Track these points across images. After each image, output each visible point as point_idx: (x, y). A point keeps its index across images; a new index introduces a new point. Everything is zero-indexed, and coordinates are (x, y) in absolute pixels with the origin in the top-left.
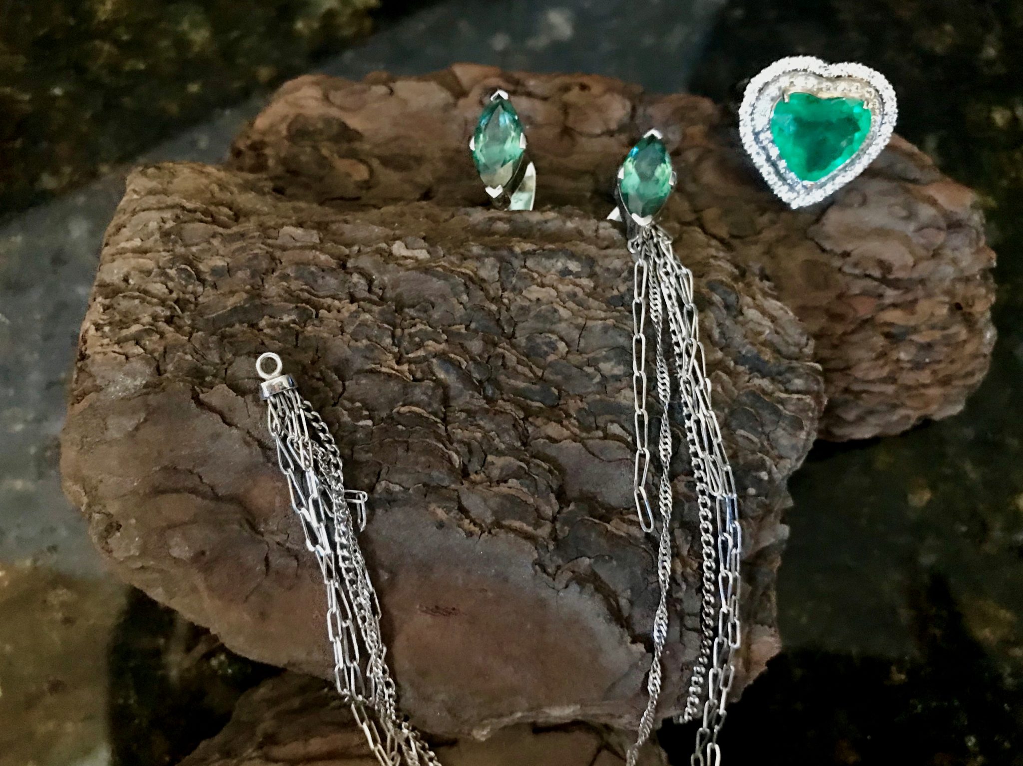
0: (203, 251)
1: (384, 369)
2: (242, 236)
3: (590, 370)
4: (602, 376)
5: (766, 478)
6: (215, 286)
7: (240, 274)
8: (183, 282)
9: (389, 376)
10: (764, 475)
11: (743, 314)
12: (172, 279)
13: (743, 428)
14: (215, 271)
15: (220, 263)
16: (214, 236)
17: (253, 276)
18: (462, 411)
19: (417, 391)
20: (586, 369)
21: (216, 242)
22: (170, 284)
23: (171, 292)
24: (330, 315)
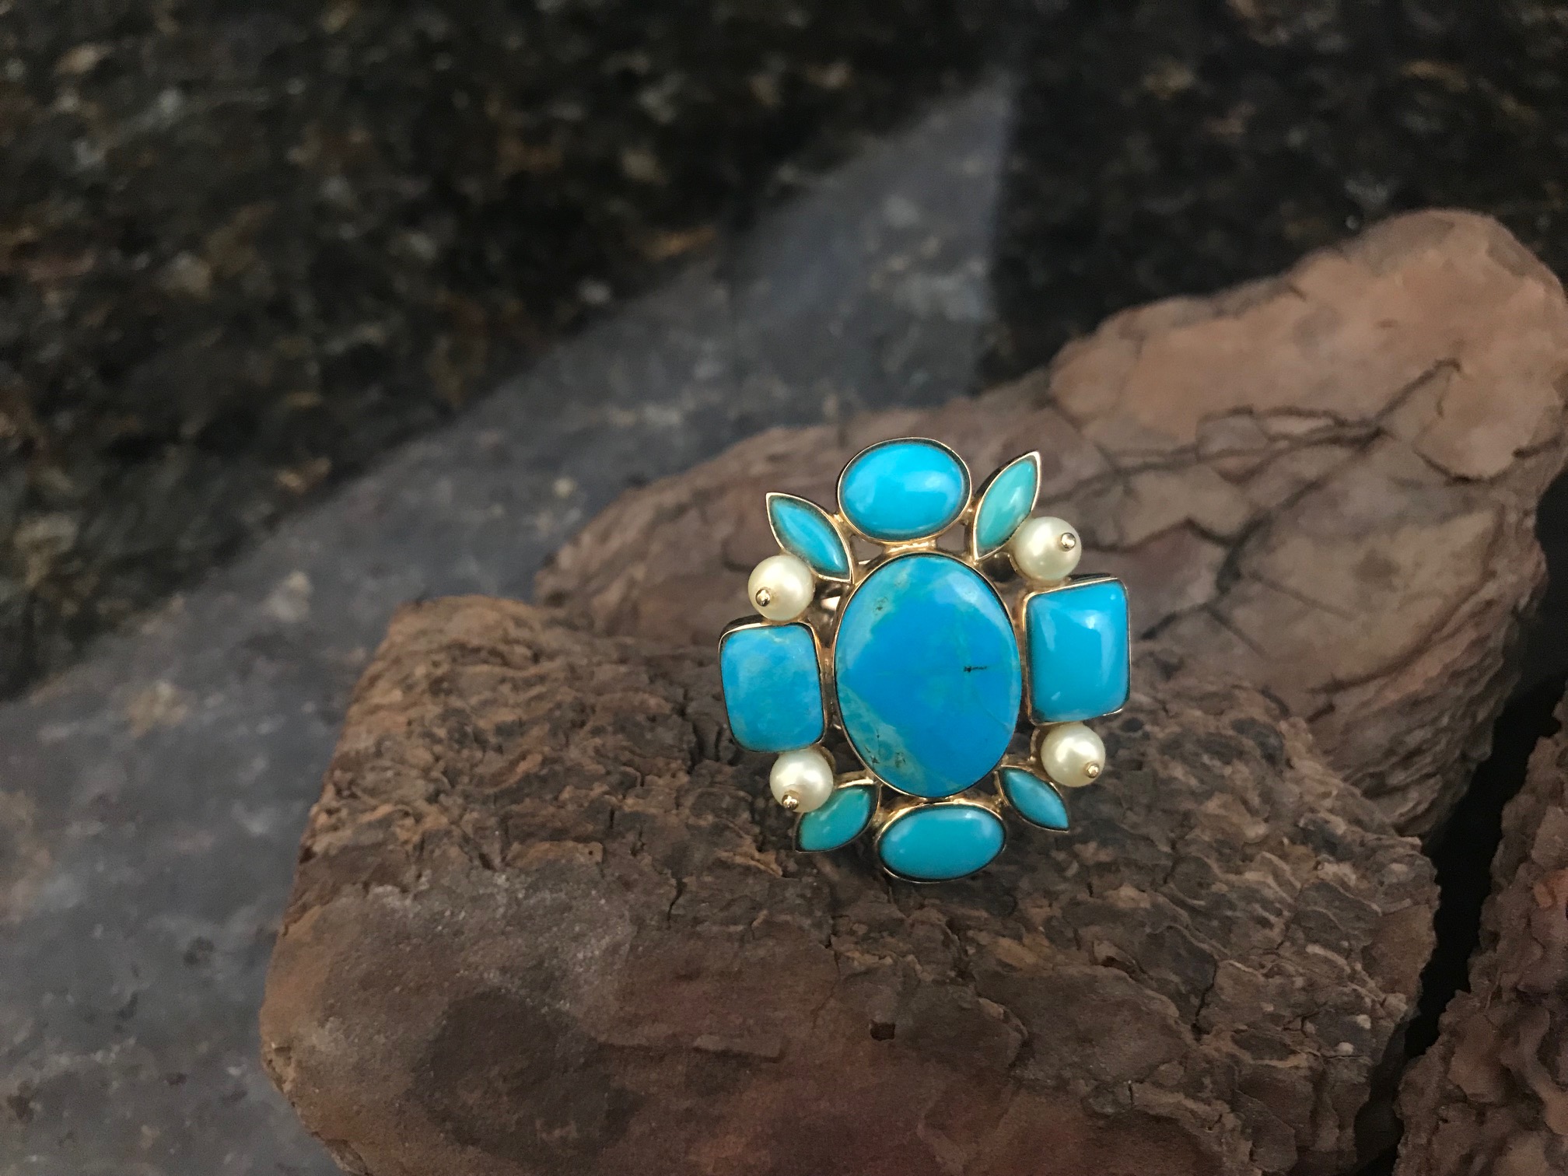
0: (485, 704)
1: (739, 860)
2: (542, 679)
3: (1061, 856)
4: (1082, 865)
5: (1368, 1025)
6: (499, 749)
7: (536, 732)
8: (456, 746)
9: (748, 868)
10: (1364, 1021)
11: (1291, 767)
12: (440, 741)
13: (1315, 942)
14: (502, 730)
15: (507, 716)
16: (503, 681)
17: (554, 733)
18: (860, 922)
19: (790, 893)
20: (1054, 854)
21: (505, 689)
22: (438, 749)
23: (437, 759)
24: (661, 782)
